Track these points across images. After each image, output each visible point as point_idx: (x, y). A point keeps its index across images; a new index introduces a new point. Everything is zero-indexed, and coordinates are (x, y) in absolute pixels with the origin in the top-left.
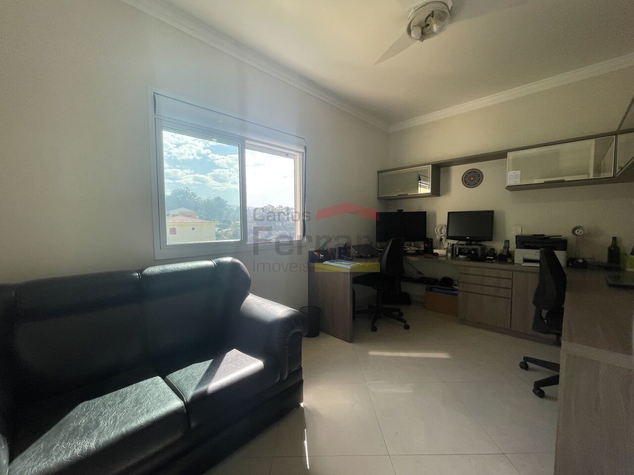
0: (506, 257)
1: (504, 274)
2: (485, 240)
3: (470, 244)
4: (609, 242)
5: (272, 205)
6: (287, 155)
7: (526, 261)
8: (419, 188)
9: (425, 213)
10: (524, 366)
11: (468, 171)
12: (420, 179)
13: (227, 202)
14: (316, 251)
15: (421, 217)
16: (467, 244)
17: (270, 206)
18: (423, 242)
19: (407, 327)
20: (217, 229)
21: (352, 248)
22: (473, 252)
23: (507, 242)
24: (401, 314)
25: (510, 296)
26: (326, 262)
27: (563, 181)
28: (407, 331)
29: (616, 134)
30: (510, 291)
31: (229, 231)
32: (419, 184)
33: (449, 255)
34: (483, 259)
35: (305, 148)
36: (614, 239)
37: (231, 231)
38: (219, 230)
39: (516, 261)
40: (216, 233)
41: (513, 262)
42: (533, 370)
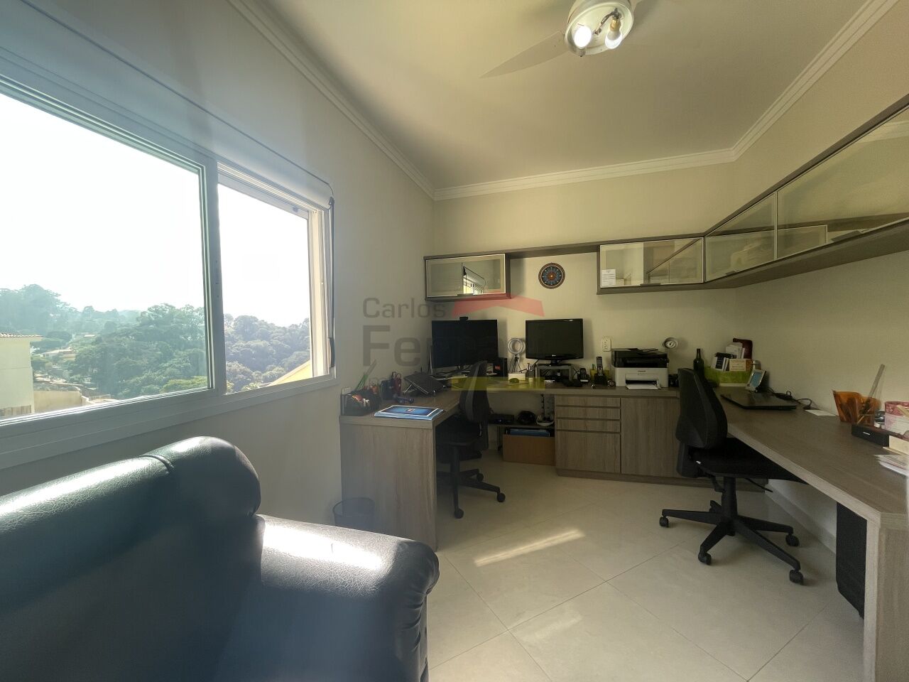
0: (602, 380)
1: (610, 402)
2: (575, 358)
3: (556, 364)
4: (694, 355)
5: (169, 304)
6: (295, 209)
7: (628, 382)
8: (464, 286)
9: (495, 321)
10: (664, 522)
11: (545, 266)
12: (465, 274)
13: (57, 295)
14: (353, 393)
15: (491, 328)
16: (552, 364)
17: (167, 305)
18: (492, 364)
19: (501, 498)
20: (32, 350)
21: (403, 381)
22: (559, 374)
23: (599, 359)
24: (480, 477)
25: (619, 430)
26: (380, 413)
27: (659, 285)
28: (501, 504)
29: (704, 235)
30: (619, 423)
31: (64, 353)
32: (464, 280)
33: (531, 380)
34: (577, 384)
35: (332, 202)
36: (699, 351)
37: (70, 353)
38: (37, 352)
39: (617, 385)
40: (32, 358)
41: (614, 386)
42: (674, 525)
